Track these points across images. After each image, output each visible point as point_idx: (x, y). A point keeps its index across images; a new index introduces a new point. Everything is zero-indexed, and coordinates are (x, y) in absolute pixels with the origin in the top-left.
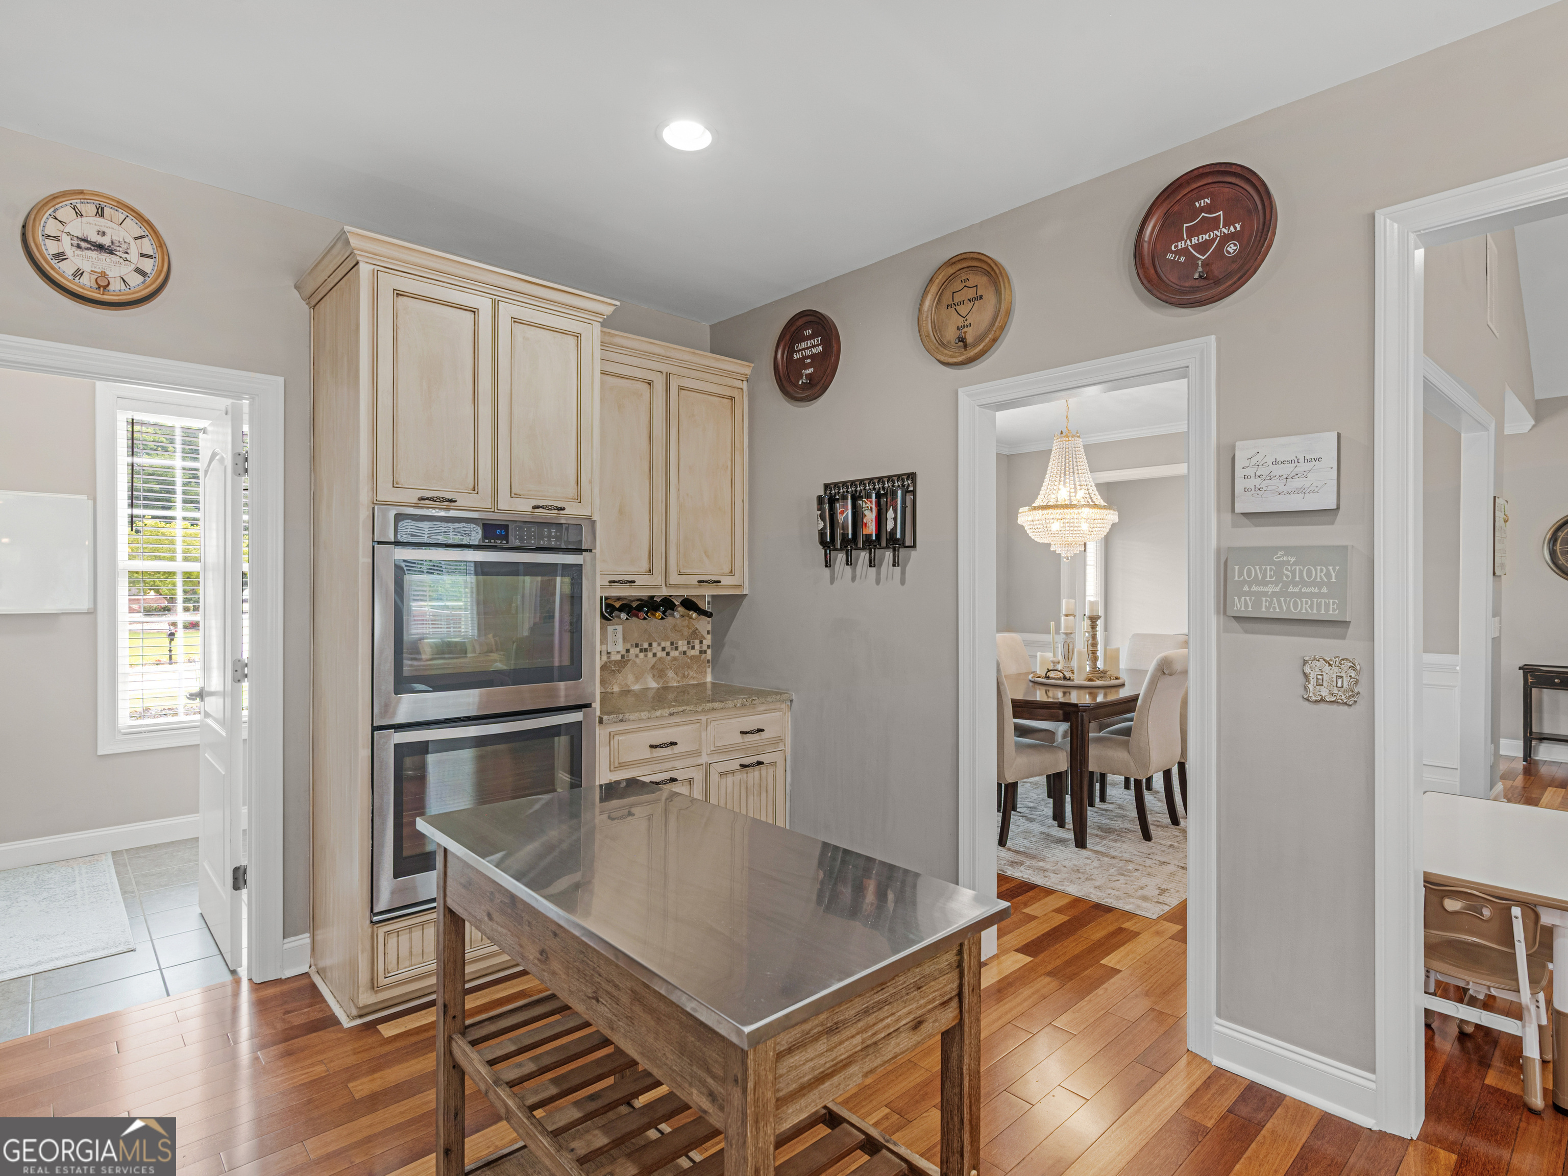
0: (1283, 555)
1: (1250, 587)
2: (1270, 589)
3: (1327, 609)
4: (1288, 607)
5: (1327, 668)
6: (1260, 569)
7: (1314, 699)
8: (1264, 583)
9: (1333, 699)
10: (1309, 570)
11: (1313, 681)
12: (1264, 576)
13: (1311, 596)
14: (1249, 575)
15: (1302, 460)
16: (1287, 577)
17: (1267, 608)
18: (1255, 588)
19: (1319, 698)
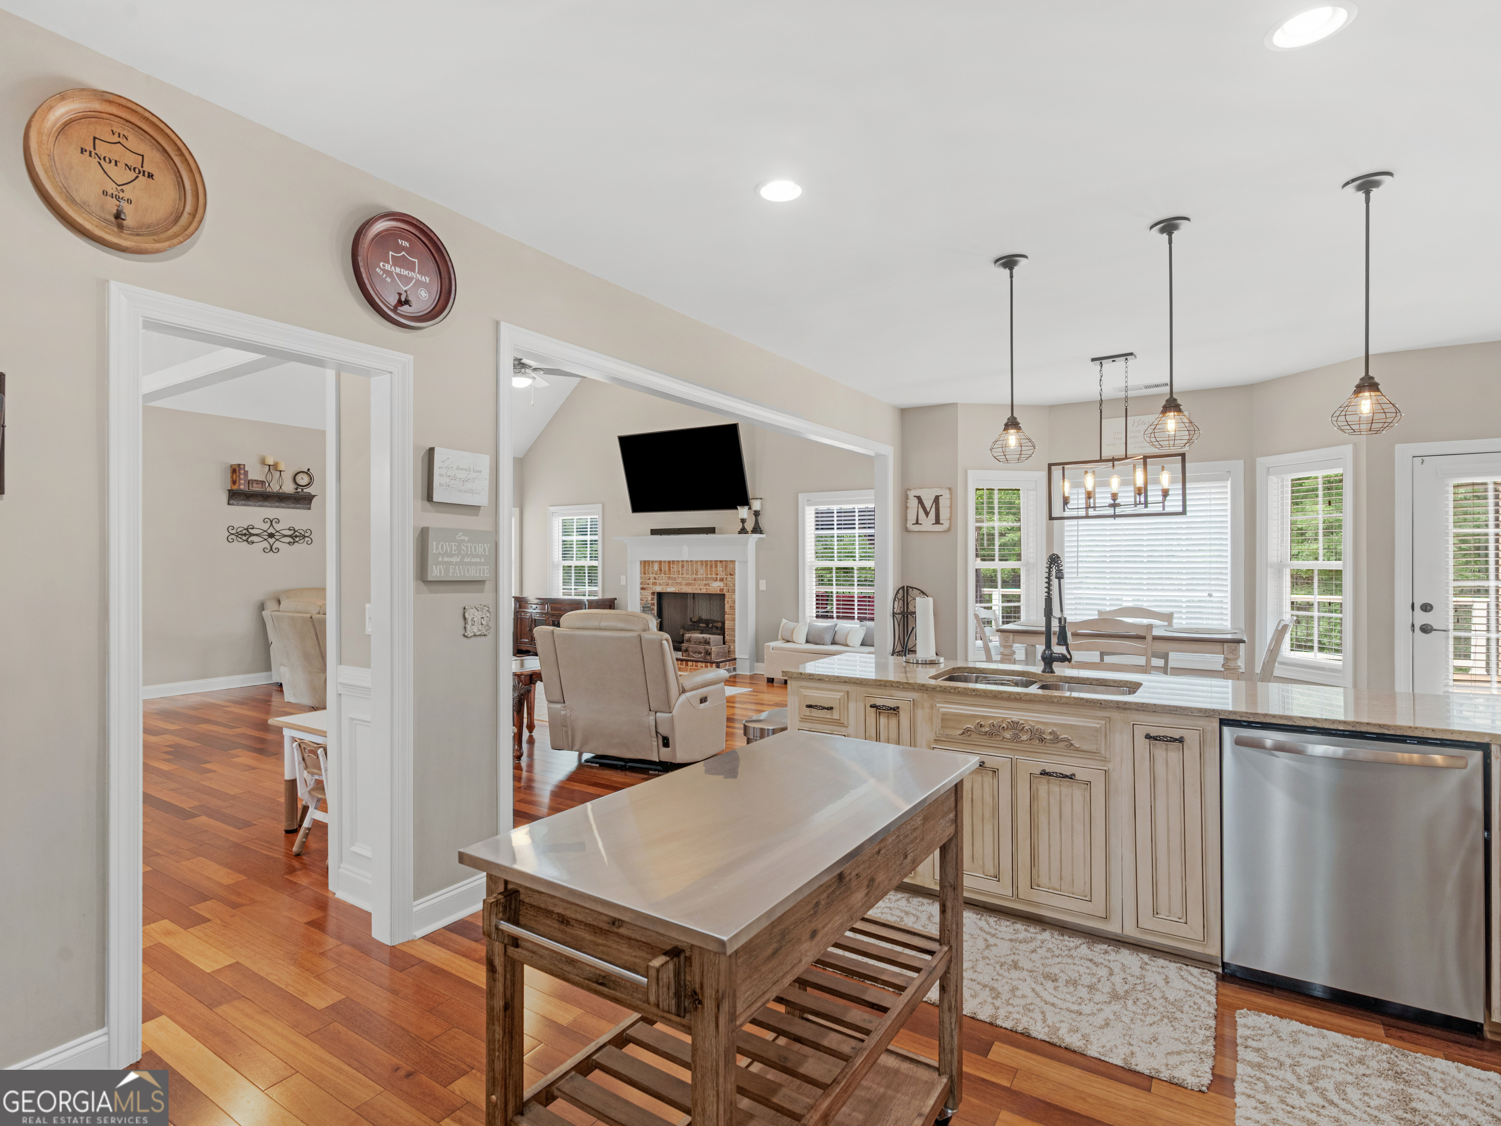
0: (461, 536)
1: (443, 558)
2: (455, 559)
3: (484, 574)
4: (464, 572)
5: (477, 613)
6: (449, 544)
7: (470, 635)
8: (451, 555)
9: (479, 633)
10: (475, 546)
11: (470, 623)
12: (451, 550)
13: (476, 564)
14: (442, 550)
15: (472, 470)
16: (464, 551)
17: (453, 573)
18: (446, 559)
19: (473, 634)
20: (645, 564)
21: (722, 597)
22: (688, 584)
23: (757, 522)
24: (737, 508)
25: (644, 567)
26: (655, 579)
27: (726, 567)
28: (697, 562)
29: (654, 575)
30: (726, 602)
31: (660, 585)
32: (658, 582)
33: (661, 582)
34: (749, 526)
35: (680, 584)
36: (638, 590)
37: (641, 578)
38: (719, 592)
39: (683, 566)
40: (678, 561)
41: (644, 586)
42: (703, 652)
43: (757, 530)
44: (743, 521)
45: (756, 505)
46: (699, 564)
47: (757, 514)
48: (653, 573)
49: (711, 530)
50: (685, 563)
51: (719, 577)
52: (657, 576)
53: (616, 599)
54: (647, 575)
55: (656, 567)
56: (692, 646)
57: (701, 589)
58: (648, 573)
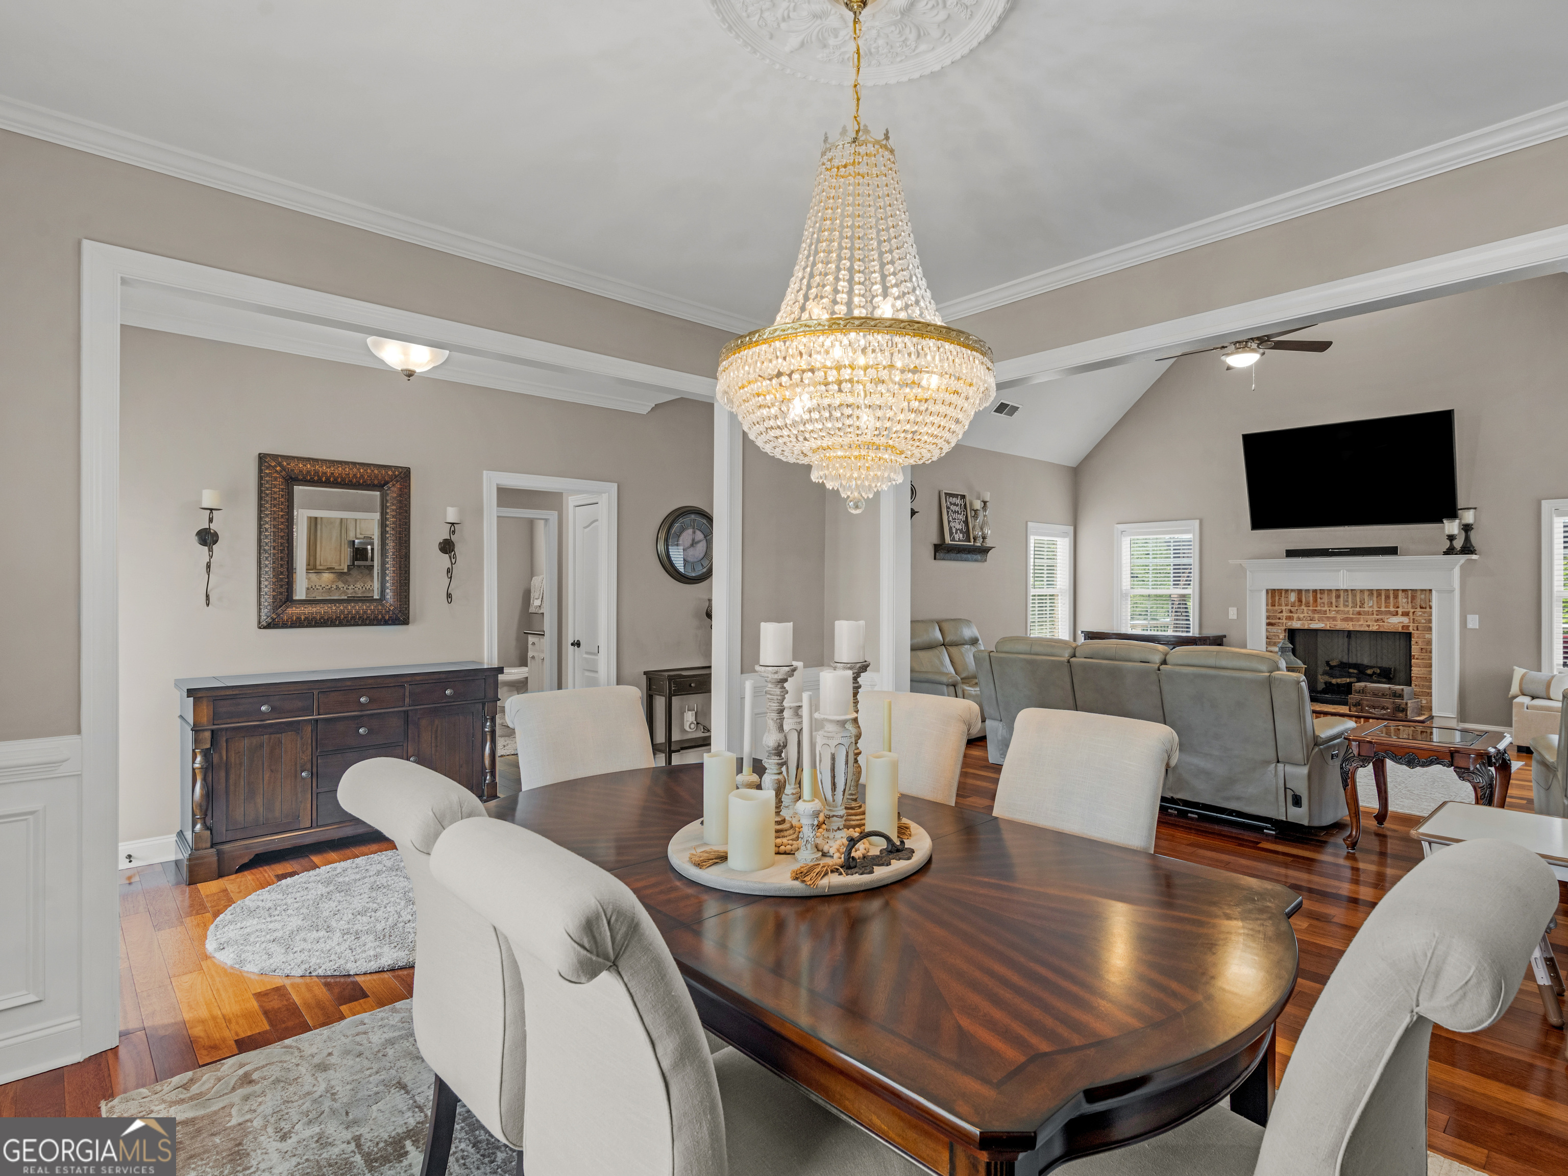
20: (1275, 595)
21: (1407, 636)
22: (1346, 620)
23: (1467, 539)
24: (1442, 522)
25: (1273, 597)
26: (1291, 612)
27: (1413, 598)
28: (1362, 591)
29: (1289, 608)
30: (1413, 643)
31: (1299, 619)
32: (1295, 616)
33: (1302, 616)
34: (1458, 544)
35: (1334, 619)
36: (1264, 627)
37: (1267, 611)
38: (1400, 630)
39: (1338, 597)
40: (1331, 590)
41: (1273, 621)
42: (1390, 706)
43: (1467, 549)
44: (1451, 538)
45: (1468, 517)
46: (1366, 594)
47: (1467, 528)
48: (1286, 605)
49: (1392, 551)
50: (1342, 593)
51: (1400, 611)
52: (1293, 609)
53: (1225, 636)
54: (1276, 608)
55: (1293, 597)
56: (1367, 699)
57: (1369, 626)
58: (1280, 605)
